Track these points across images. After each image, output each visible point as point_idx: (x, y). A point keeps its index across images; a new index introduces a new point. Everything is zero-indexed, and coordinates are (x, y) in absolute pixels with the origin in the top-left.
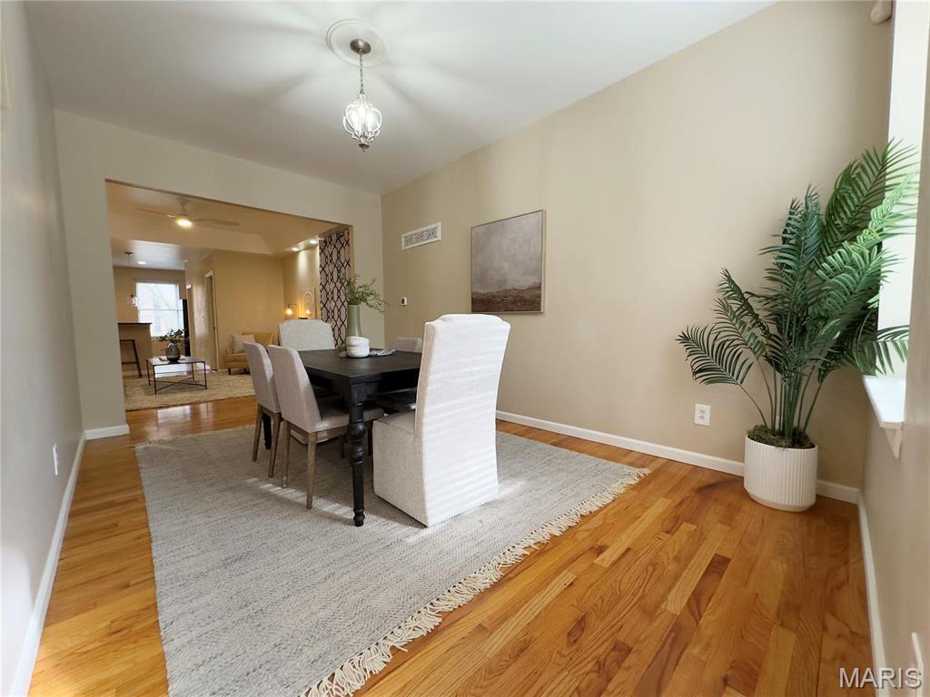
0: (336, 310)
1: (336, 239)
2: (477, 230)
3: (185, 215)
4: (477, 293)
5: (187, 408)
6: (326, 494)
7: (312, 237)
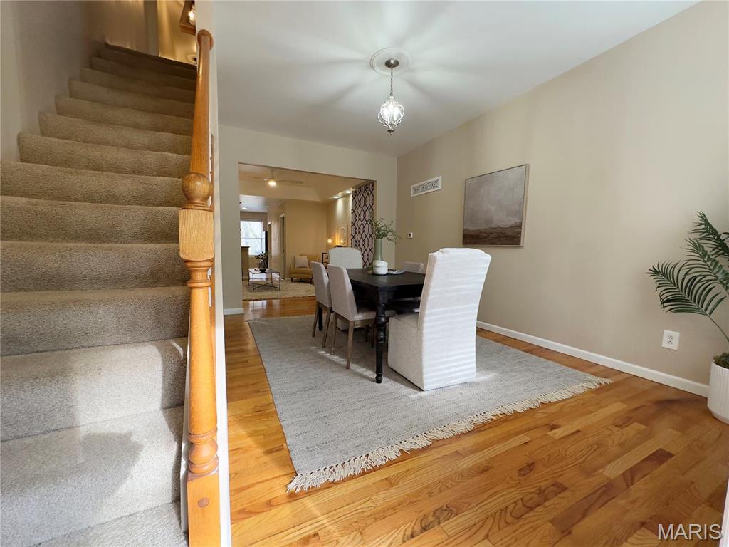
0: (361, 241)
1: (364, 190)
2: (469, 182)
3: (273, 178)
4: (468, 230)
5: (265, 301)
6: (357, 362)
7: (348, 189)
